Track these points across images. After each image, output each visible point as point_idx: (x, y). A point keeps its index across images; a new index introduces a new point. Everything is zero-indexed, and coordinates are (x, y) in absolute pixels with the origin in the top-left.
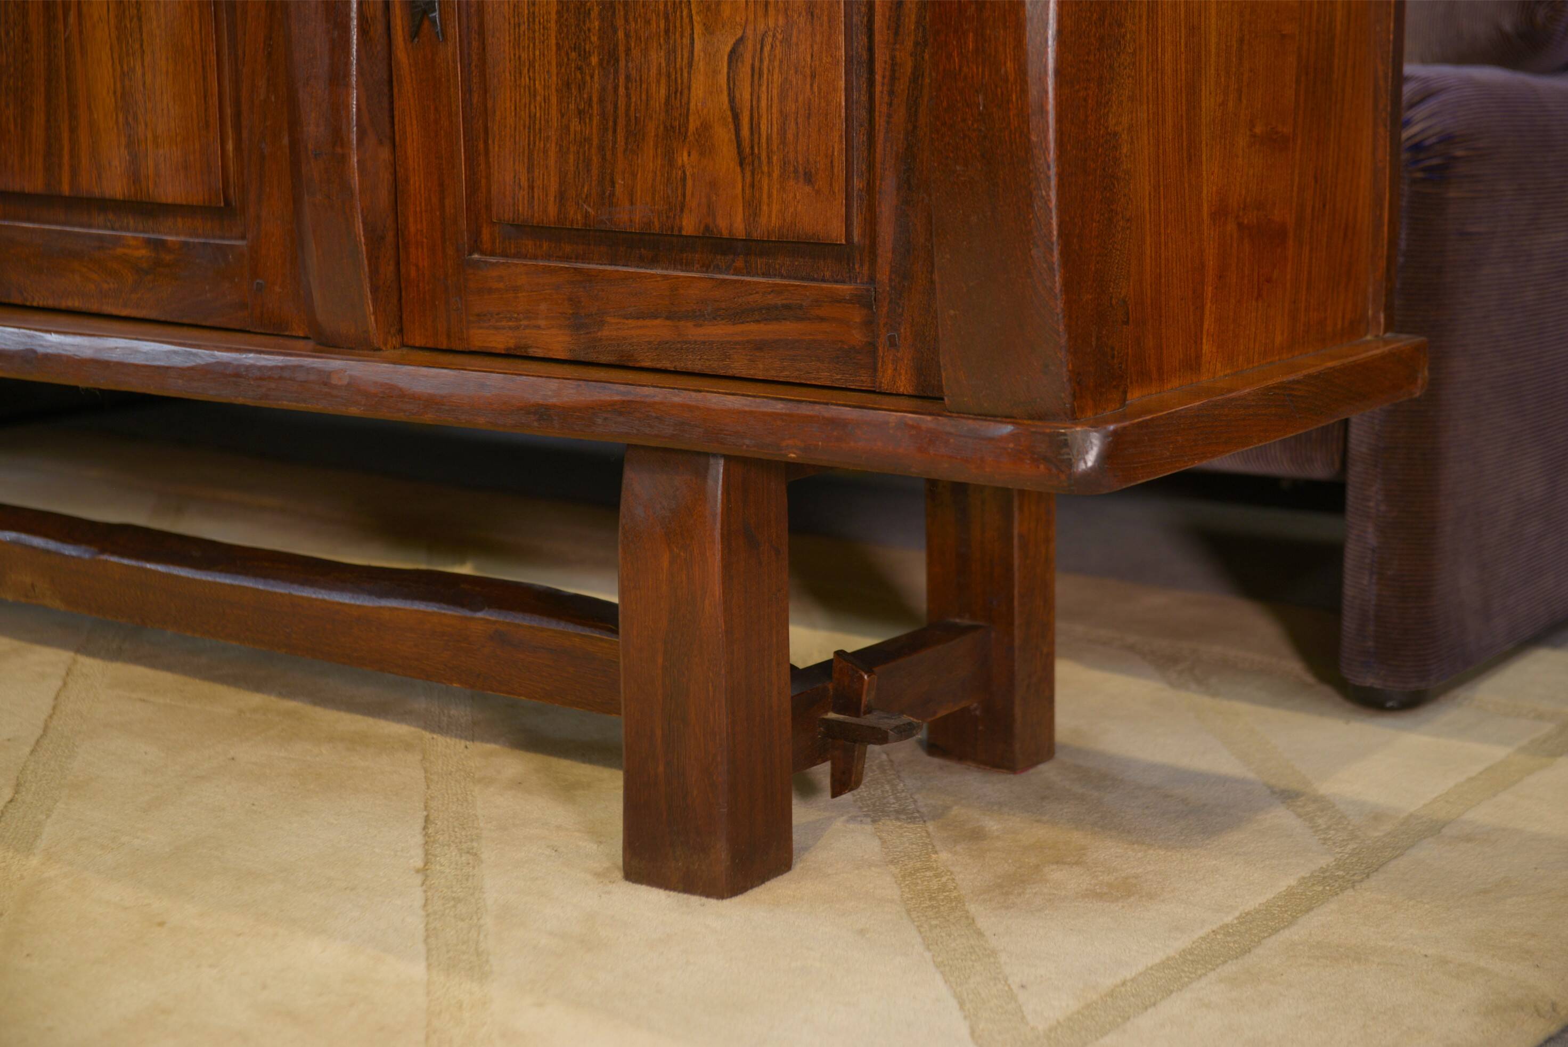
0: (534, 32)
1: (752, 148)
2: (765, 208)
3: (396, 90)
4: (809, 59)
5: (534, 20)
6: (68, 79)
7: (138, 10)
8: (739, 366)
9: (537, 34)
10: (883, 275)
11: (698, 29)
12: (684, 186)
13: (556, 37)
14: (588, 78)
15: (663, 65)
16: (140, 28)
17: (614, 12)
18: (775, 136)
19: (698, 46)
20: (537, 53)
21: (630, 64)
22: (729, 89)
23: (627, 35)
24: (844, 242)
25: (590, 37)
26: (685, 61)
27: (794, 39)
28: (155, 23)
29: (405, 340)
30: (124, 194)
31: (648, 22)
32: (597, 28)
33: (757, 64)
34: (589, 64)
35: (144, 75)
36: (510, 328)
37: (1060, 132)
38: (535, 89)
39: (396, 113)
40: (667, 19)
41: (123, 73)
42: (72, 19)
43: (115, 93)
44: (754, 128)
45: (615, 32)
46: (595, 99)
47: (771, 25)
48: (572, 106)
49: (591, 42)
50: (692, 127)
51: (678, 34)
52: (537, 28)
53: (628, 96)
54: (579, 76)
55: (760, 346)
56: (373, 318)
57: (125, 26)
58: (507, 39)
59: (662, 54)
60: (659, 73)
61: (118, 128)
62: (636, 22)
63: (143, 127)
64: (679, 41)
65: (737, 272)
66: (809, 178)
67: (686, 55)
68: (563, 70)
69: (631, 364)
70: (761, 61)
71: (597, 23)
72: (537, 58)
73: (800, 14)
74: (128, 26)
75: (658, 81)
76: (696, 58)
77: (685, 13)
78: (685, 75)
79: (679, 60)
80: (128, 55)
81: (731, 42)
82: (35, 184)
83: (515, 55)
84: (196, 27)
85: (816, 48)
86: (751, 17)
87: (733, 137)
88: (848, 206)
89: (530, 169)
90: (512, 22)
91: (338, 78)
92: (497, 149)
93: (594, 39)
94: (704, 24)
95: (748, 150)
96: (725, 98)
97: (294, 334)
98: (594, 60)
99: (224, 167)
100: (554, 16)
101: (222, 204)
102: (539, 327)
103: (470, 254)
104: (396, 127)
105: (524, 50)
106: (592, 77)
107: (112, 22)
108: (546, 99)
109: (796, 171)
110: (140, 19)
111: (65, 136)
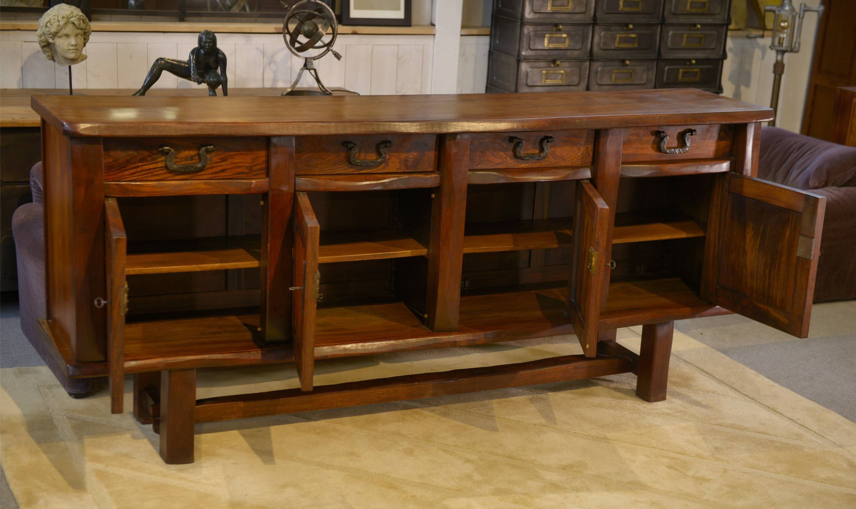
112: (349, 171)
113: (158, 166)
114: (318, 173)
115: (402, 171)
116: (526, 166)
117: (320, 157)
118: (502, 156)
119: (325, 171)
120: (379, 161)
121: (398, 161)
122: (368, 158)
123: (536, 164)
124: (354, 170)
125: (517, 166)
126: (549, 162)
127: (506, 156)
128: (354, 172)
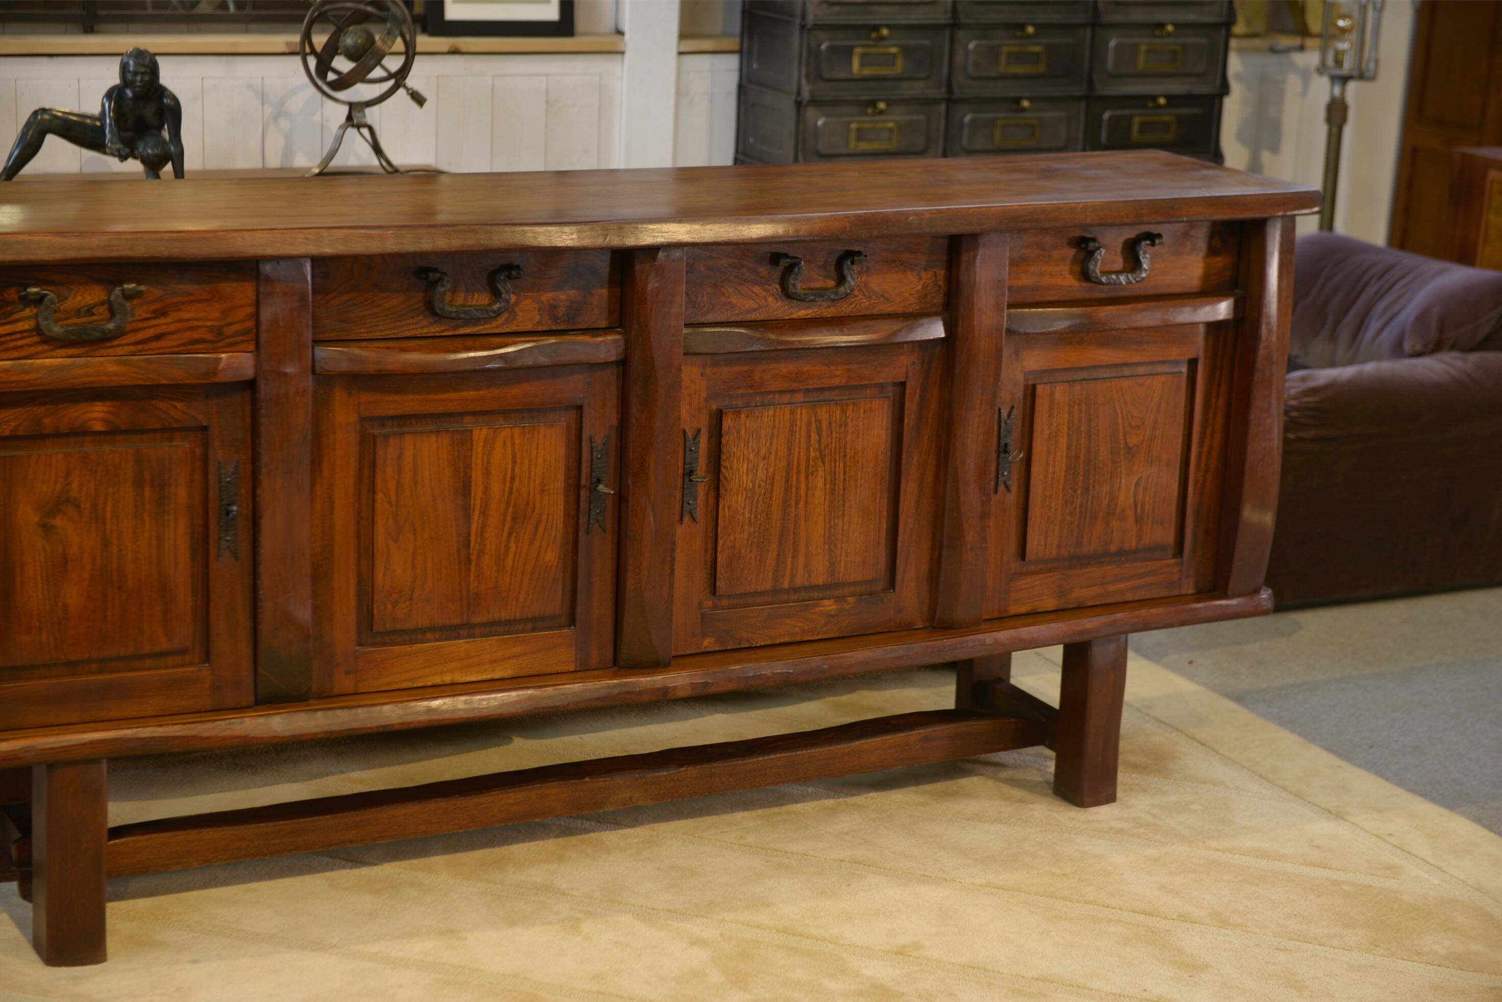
0: (1053, 484)
1: (1141, 516)
4: (1166, 482)
5: (1053, 480)
6: (794, 533)
7: (844, 497)
8: (1129, 597)
11: (1124, 476)
12: (1112, 534)
13: (1063, 485)
15: (1108, 490)
16: (844, 506)
17: (1089, 474)
18: (1150, 510)
22: (1133, 495)
23: (1094, 481)
24: (1173, 544)
27: (1161, 475)
30: (824, 582)
33: (1146, 485)
40: (1110, 472)
42: (801, 505)
43: (824, 536)
44: (1143, 509)
45: (1089, 480)
46: (1078, 506)
47: (1152, 471)
50: (1118, 512)
51: (1117, 478)
52: (1054, 482)
53: (1093, 504)
55: (1138, 588)
57: (835, 505)
58: (1041, 488)
59: (1108, 486)
60: (1105, 493)
62: (1099, 476)
64: (1114, 480)
66: (1162, 523)
67: (1118, 485)
68: (1065, 497)
72: (1054, 494)
73: (1164, 466)
74: (837, 505)
75: (1106, 497)
76: (1122, 486)
77: (1119, 470)
78: (1117, 493)
79: (1114, 487)
80: (835, 517)
81: (1137, 479)
83: (1044, 494)
84: (878, 500)
85: (1169, 477)
86: (1145, 469)
87: (1133, 513)
88: (1174, 531)
89: (1045, 537)
90: (1043, 481)
92: (1032, 532)
93: (1080, 484)
94: (1126, 473)
95: (1139, 517)
96: (1132, 500)
97: (918, 627)
98: (1079, 492)
100: (1063, 477)
102: (1042, 600)
105: (1048, 491)
106: (1077, 498)
107: (827, 504)
108: (1056, 509)
109: (1158, 522)
110: (844, 501)
112: (432, 331)
113: (17, 330)
114: (366, 336)
115: (544, 329)
116: (808, 314)
117: (369, 302)
118: (756, 294)
119: (381, 331)
120: (496, 309)
121: (535, 308)
122: (472, 302)
123: (829, 310)
124: (442, 328)
125: (789, 315)
126: (856, 305)
127: (765, 293)
128: (442, 331)
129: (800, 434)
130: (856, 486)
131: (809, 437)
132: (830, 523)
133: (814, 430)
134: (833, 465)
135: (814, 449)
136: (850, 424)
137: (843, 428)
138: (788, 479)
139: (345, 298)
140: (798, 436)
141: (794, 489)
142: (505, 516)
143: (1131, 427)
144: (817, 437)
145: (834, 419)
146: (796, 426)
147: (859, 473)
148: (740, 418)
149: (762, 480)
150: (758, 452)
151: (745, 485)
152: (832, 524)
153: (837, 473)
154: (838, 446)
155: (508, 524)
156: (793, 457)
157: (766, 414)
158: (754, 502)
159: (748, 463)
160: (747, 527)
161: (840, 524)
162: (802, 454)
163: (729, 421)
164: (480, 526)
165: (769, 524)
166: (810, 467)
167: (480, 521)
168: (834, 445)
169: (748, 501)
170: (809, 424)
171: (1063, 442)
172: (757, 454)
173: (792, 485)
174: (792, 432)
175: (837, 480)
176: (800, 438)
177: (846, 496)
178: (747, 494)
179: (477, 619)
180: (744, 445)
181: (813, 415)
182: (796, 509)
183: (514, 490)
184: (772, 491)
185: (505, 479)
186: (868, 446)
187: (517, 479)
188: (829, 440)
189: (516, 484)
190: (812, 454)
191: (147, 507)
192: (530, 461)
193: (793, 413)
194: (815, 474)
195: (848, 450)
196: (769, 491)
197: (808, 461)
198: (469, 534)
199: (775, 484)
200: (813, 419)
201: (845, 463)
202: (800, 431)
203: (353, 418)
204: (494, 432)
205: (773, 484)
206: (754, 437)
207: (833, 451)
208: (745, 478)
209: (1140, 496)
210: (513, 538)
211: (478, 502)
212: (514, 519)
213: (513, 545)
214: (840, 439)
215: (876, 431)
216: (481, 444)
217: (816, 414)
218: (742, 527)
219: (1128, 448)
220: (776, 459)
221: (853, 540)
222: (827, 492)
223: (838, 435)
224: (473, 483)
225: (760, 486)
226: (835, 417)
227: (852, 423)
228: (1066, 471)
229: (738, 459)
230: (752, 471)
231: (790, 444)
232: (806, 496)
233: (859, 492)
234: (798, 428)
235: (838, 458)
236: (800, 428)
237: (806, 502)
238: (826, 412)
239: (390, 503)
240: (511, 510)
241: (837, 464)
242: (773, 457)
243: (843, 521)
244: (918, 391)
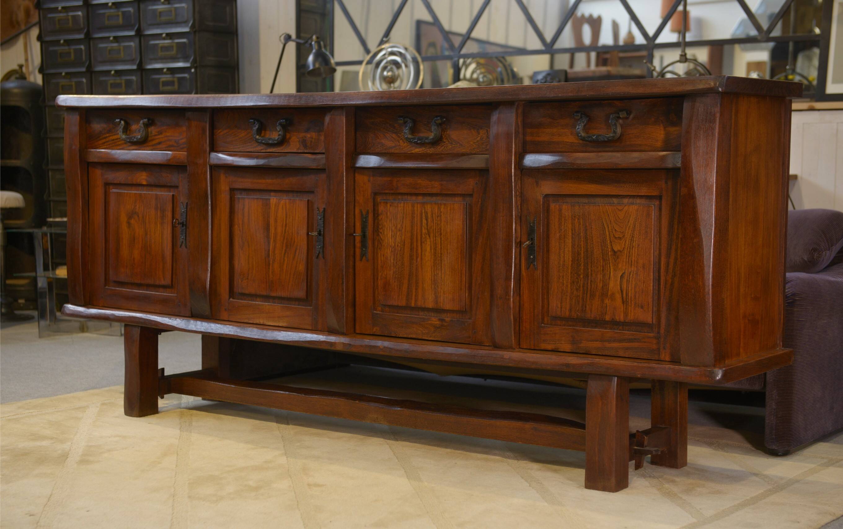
0: (564, 269)
1: (626, 299)
2: (629, 314)
3: (521, 282)
4: (643, 278)
5: (564, 266)
6: (416, 275)
7: (441, 258)
8: (621, 354)
9: (565, 269)
10: (662, 331)
11: (612, 270)
12: (607, 308)
13: (571, 270)
14: (580, 281)
15: (602, 278)
16: (441, 263)
17: (588, 265)
18: (633, 297)
19: (612, 274)
20: (565, 274)
21: (592, 278)
22: (620, 285)
23: (591, 271)
24: (651, 323)
25: (580, 271)
26: (608, 277)
27: (639, 273)
28: (446, 262)
29: (521, 347)
30: (432, 307)
31: (598, 268)
32: (583, 268)
33: (628, 279)
34: (580, 277)
35: (441, 275)
36: (553, 344)
37: (713, 299)
38: (564, 283)
39: (521, 287)
40: (603, 267)
41: (435, 274)
42: (419, 259)
43: (431, 279)
44: (627, 294)
45: (588, 269)
46: (581, 286)
47: (633, 270)
48: (574, 287)
49: (581, 272)
50: (609, 294)
51: (606, 271)
52: (565, 267)
53: (591, 285)
54: (577, 280)
55: (627, 349)
56: (514, 341)
57: (436, 262)
58: (556, 270)
59: (601, 275)
60: (600, 280)
61: (432, 289)
62: (594, 268)
63: (440, 289)
64: (606, 272)
65: (620, 330)
66: (642, 307)
67: (608, 276)
68: (572, 278)
69: (589, 353)
70: (630, 278)
71: (583, 267)
72: (565, 275)
73: (641, 268)
74: (437, 262)
75: (600, 282)
76: (611, 277)
77: (608, 266)
78: (608, 281)
79: (606, 277)
80: (437, 270)
81: (621, 273)
82: (403, 303)
83: (558, 274)
84: (460, 263)
85: (645, 275)
86: (627, 268)
87: (621, 296)
88: (653, 314)
89: (561, 303)
90: (558, 265)
91: (508, 279)
92: (551, 298)
93: (582, 271)
94: (614, 269)
95: (625, 300)
96: (619, 287)
97: (485, 345)
98: (582, 276)
99: (465, 300)
100: (570, 265)
101: (464, 310)
102: (561, 343)
103: (541, 324)
104: (521, 291)
105: (561, 273)
106: (581, 280)
107: (432, 261)
108: (567, 286)
109: (638, 305)
110: (441, 261)
111: (414, 291)
116: (418, 152)
117: (233, 134)
118: (394, 139)
121: (297, 141)
129: (417, 219)
130: (447, 253)
131: (421, 221)
132: (434, 272)
133: (424, 217)
134: (435, 238)
135: (424, 228)
136: (443, 216)
137: (439, 217)
138: (412, 243)
139: (225, 131)
140: (416, 220)
141: (415, 250)
142: (283, 244)
143: (616, 238)
144: (425, 222)
145: (434, 212)
146: (415, 214)
147: (449, 245)
148: (387, 206)
149: (399, 243)
150: (397, 226)
151: (390, 244)
152: (435, 273)
153: (437, 244)
154: (437, 228)
155: (284, 248)
156: (414, 231)
157: (400, 206)
158: (395, 255)
159: (392, 232)
160: (392, 268)
161: (440, 273)
162: (418, 230)
163: (382, 207)
164: (273, 247)
165: (403, 268)
166: (423, 238)
167: (273, 245)
168: (435, 227)
169: (392, 253)
170: (421, 214)
171: (569, 241)
172: (396, 228)
173: (414, 247)
174: (413, 217)
175: (437, 248)
176: (417, 221)
177: (442, 258)
178: (392, 249)
179: (273, 294)
180: (390, 221)
181: (423, 209)
182: (416, 262)
183: (287, 231)
184: (404, 249)
185: (283, 225)
186: (453, 230)
187: (288, 226)
188: (432, 224)
189: (287, 228)
190: (424, 231)
191: (159, 219)
192: (293, 217)
193: (413, 206)
194: (425, 242)
195: (442, 231)
196: (403, 249)
197: (421, 235)
198: (269, 250)
199: (406, 245)
200: (423, 211)
201: (441, 238)
202: (417, 217)
203: (228, 188)
204: (279, 201)
205: (404, 245)
206: (394, 217)
207: (434, 231)
208: (390, 240)
209: (625, 286)
210: (286, 256)
211: (273, 235)
212: (287, 246)
213: (286, 259)
214: (438, 224)
215: (457, 222)
216: (274, 206)
217: (424, 208)
218: (390, 267)
219: (615, 252)
220: (405, 231)
221: (447, 285)
222: (432, 254)
223: (436, 222)
224: (270, 225)
225: (398, 246)
226: (435, 211)
227: (444, 215)
228: (572, 261)
229: (387, 229)
230: (394, 236)
231: (412, 224)
232: (421, 255)
233: (449, 257)
234: (416, 215)
235: (437, 235)
236: (417, 215)
237: (421, 259)
238: (430, 207)
239: (240, 231)
240: (285, 241)
241: (437, 238)
242: (403, 230)
243: (441, 273)
244: (480, 200)
